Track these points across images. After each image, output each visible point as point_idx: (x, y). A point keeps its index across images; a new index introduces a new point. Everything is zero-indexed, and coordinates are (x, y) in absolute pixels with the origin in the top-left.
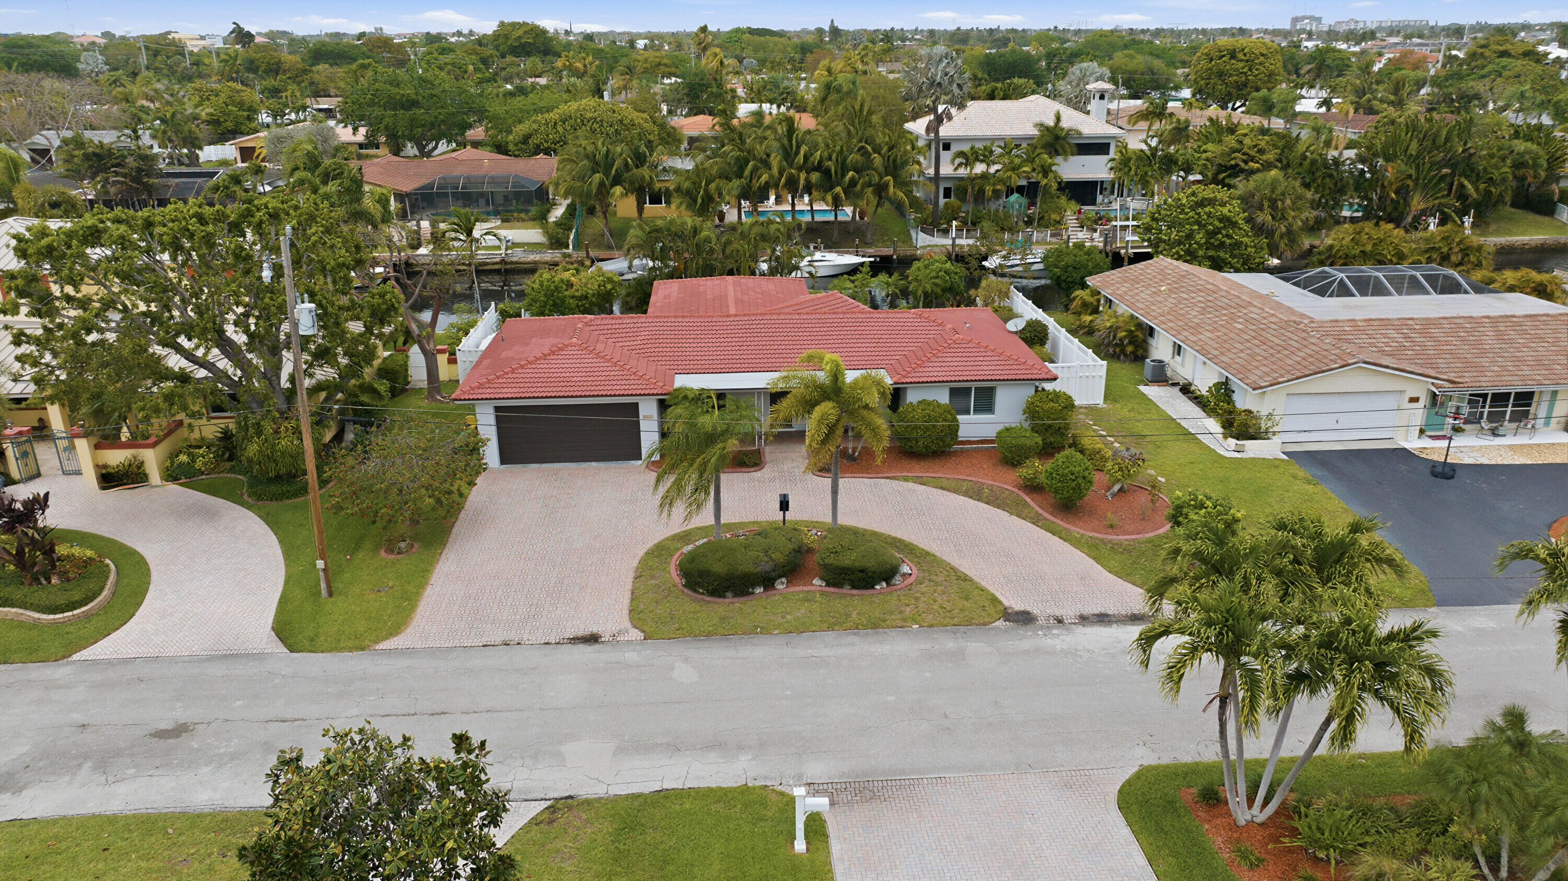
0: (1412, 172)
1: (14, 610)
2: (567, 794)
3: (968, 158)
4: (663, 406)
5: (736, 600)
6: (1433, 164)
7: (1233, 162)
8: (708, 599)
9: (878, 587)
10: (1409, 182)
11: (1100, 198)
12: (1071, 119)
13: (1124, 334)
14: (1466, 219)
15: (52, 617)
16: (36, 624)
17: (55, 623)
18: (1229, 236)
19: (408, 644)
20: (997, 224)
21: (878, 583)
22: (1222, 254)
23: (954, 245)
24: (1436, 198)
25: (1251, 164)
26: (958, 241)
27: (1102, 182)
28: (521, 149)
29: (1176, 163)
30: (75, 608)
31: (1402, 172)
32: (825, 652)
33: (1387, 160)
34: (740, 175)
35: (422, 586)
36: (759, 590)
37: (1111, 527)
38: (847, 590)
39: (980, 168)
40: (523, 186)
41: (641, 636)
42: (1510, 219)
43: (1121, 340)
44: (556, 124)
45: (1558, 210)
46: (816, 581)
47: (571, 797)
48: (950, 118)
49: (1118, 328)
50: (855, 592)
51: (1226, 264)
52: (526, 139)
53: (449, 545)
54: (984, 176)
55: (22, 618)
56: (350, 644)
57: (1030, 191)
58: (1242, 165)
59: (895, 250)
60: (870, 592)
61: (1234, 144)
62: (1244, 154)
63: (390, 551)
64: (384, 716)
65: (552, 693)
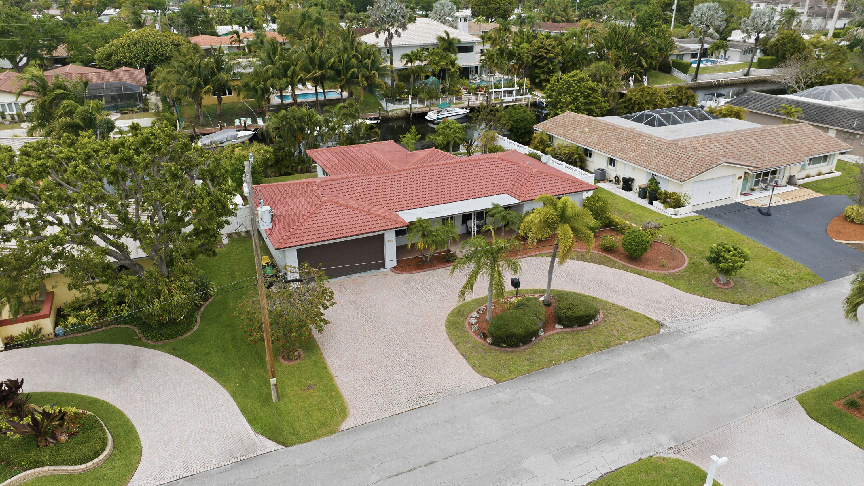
0: (621, 55)
1: (46, 468)
3: (410, 58)
5: (525, 347)
6: (630, 50)
7: (540, 54)
8: (510, 349)
9: (591, 323)
10: (620, 60)
11: (470, 76)
12: (453, 34)
13: (577, 156)
14: (644, 77)
15: (83, 466)
16: (71, 476)
17: (86, 471)
18: (594, 97)
19: (359, 422)
20: (428, 95)
21: (591, 321)
22: (592, 107)
23: (411, 108)
24: (632, 68)
25: (550, 54)
26: (413, 106)
27: (471, 67)
28: (106, 64)
29: (514, 55)
30: (99, 455)
31: (615, 55)
32: (599, 368)
33: (608, 49)
34: (285, 76)
35: (331, 379)
36: (534, 339)
37: (663, 266)
38: (575, 328)
39: (417, 63)
41: (493, 382)
43: (575, 159)
44: (129, 46)
45: (673, 71)
46: (557, 326)
48: (399, 35)
49: (573, 153)
50: (581, 328)
51: (593, 111)
52: (109, 57)
53: (321, 346)
54: (419, 67)
55: (56, 473)
56: (324, 431)
57: (441, 75)
58: (545, 55)
59: (380, 114)
60: (587, 327)
61: (539, 44)
62: (545, 49)
63: (289, 359)
64: (397, 475)
65: (483, 432)
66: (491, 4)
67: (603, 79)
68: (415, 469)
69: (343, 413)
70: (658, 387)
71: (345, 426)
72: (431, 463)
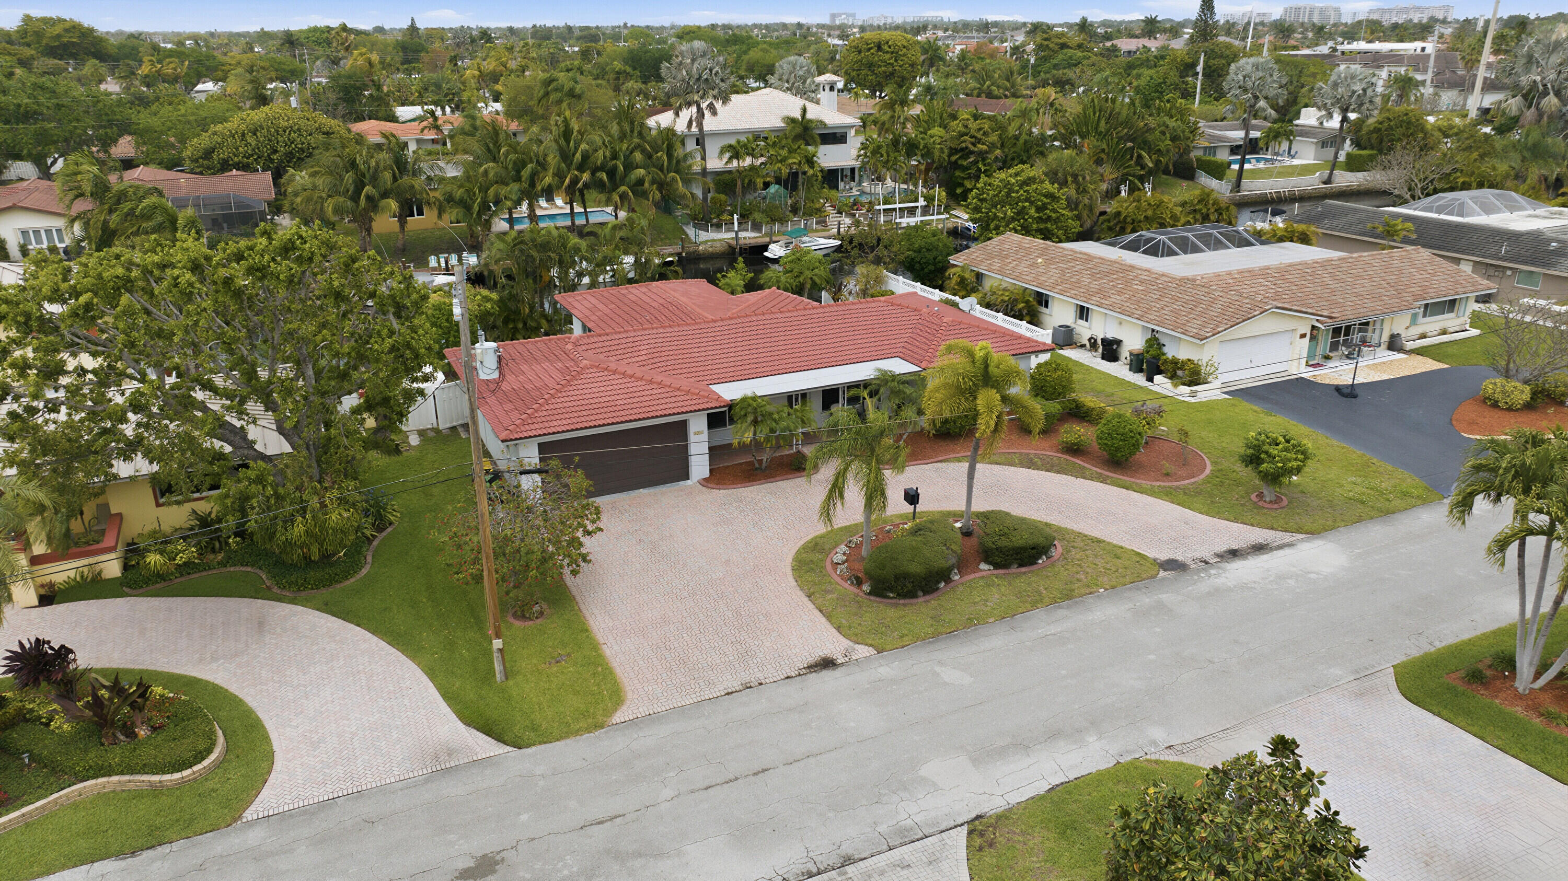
0: (1104, 146)
1: (115, 779)
2: (974, 815)
3: (735, 152)
4: (716, 420)
5: (928, 597)
6: (1120, 138)
7: (963, 145)
8: (902, 601)
9: (1040, 561)
10: (1103, 156)
11: (841, 185)
12: (814, 112)
13: (1022, 305)
14: (1146, 185)
15: (177, 776)
16: (156, 791)
17: (183, 782)
18: (1054, 211)
19: (643, 711)
20: (768, 216)
21: (1040, 558)
22: (1049, 225)
23: (737, 238)
24: (1125, 168)
25: (980, 146)
26: (742, 234)
27: (842, 170)
28: (202, 166)
29: (917, 148)
30: (203, 759)
31: (1094, 147)
32: (1053, 629)
33: (1083, 137)
35: (595, 647)
36: (942, 585)
37: (1167, 475)
38: (1014, 570)
39: (748, 161)
40: (249, 206)
41: (872, 651)
42: (1167, 184)
43: (1020, 310)
44: (243, 135)
45: (1197, 175)
46: (983, 566)
47: (978, 817)
48: (714, 113)
49: (1016, 300)
50: (1023, 569)
51: (1053, 235)
52: (208, 153)
53: (578, 598)
54: (752, 168)
55: (131, 786)
56: (582, 724)
57: (791, 182)
58: (970, 146)
59: (683, 248)
60: (1035, 567)
61: (961, 128)
62: (972, 137)
63: (523, 617)
64: (706, 789)
65: (852, 724)
66: (880, 66)
67: (1070, 179)
68: (737, 779)
69: (617, 697)
70: (1152, 657)
71: (618, 717)
72: (764, 771)
